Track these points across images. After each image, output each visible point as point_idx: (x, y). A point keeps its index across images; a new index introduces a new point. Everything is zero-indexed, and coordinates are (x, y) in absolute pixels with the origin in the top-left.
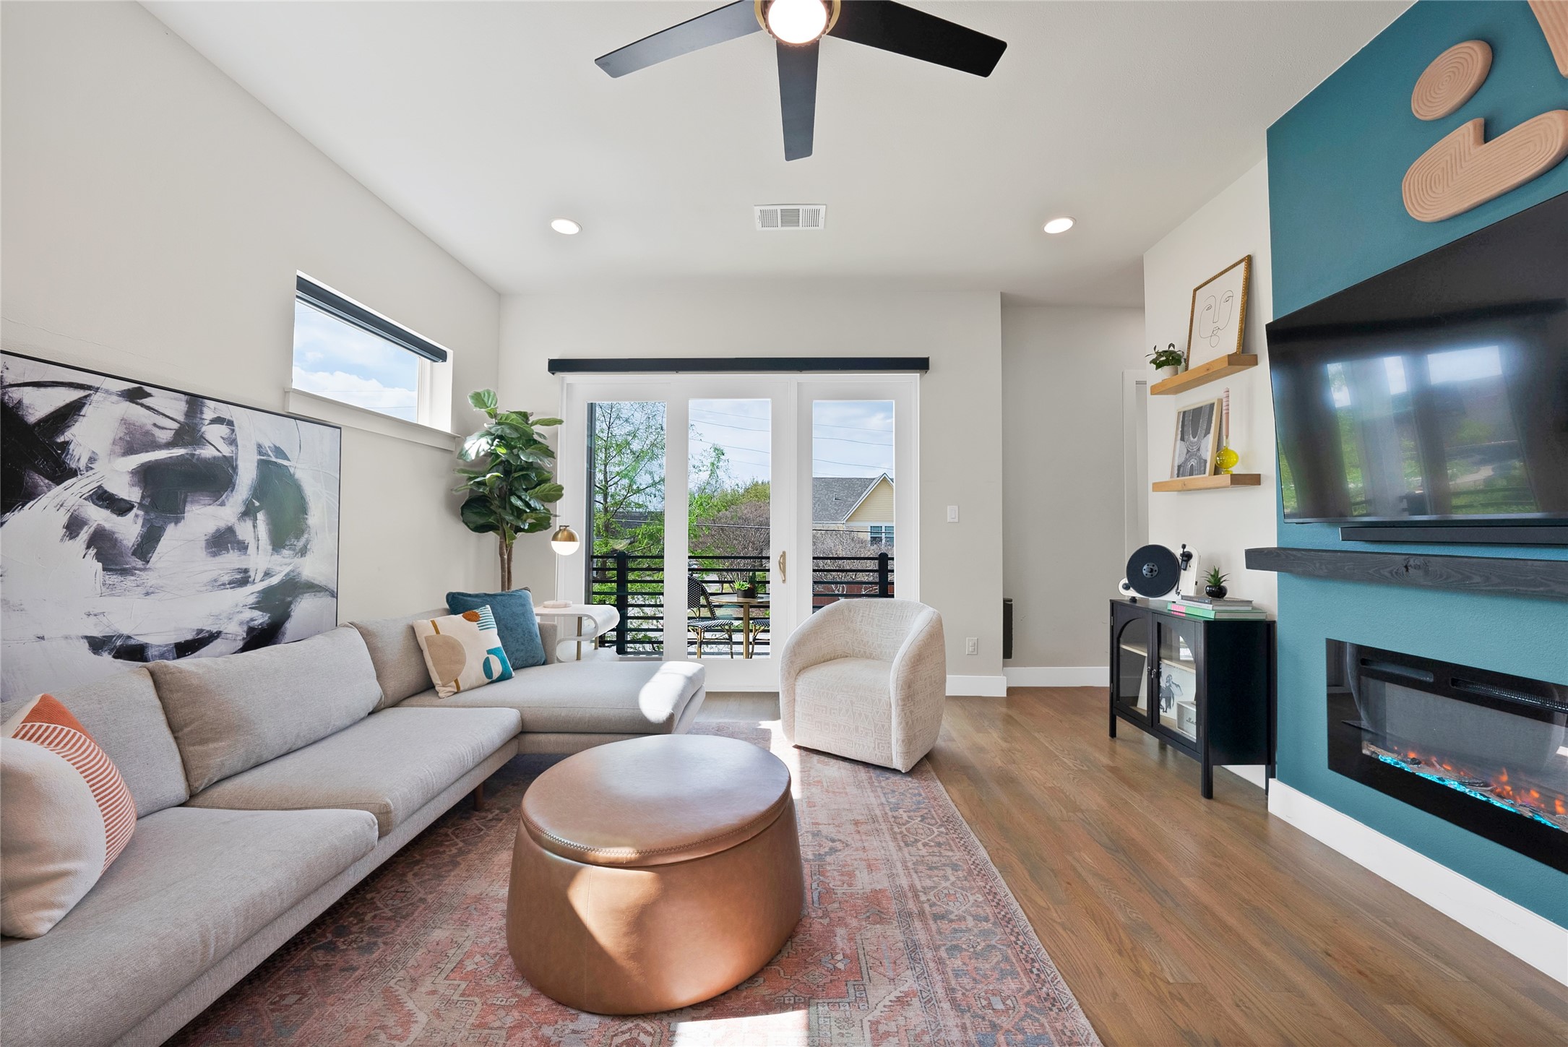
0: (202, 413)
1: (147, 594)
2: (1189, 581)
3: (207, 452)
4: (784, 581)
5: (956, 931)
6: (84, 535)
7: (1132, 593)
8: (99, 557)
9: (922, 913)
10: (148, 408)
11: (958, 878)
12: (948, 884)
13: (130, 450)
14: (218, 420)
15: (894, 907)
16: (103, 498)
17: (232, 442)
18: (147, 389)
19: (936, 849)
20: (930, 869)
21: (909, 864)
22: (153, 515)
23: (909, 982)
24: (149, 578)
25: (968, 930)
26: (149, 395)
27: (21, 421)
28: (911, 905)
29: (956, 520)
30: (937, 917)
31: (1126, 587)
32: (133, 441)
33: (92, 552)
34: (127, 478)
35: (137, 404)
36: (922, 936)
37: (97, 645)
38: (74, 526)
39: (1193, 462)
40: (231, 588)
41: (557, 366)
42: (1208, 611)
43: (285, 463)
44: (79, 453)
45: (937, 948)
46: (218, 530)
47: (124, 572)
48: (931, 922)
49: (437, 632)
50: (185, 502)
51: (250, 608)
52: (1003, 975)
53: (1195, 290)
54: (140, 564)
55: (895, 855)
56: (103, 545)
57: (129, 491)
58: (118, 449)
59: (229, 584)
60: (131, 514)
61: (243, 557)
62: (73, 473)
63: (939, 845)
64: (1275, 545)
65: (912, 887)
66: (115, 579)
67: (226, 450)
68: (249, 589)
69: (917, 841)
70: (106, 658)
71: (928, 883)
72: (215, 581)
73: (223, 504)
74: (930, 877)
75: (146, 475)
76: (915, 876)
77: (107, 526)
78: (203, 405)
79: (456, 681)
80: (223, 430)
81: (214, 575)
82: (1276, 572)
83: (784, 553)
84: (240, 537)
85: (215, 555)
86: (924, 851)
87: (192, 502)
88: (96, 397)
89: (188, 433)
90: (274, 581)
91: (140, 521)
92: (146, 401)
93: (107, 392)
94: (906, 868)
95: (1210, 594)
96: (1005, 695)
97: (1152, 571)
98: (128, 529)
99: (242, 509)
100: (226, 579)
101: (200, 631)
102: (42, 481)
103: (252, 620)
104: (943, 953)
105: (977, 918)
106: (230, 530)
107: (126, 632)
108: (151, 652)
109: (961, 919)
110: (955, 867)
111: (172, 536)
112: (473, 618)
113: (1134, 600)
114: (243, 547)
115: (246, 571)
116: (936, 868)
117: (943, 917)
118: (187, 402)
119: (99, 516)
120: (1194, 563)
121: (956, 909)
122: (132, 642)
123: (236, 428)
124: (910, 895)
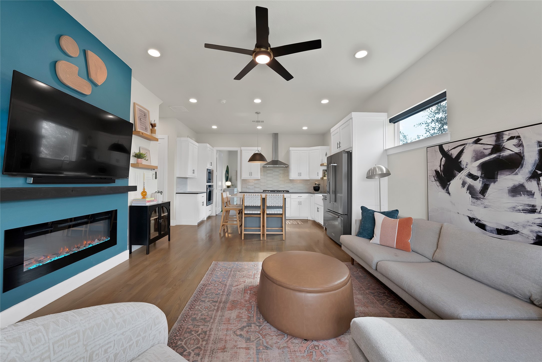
0: (503, 138)
1: (485, 207)
3: (506, 153)
6: (466, 186)
8: (470, 193)
10: (481, 144)
13: (477, 159)
14: (512, 138)
16: (471, 176)
17: (520, 145)
18: (480, 138)
22: (485, 180)
24: (486, 202)
26: (482, 139)
32: (478, 156)
33: (468, 191)
34: (476, 168)
35: (478, 144)
37: (471, 219)
38: (464, 184)
44: (463, 164)
46: (514, 186)
47: (477, 199)
50: (497, 174)
51: (537, 225)
54: (482, 197)
56: (471, 189)
57: (477, 173)
58: (473, 160)
60: (478, 180)
61: (531, 199)
62: (463, 169)
66: (475, 200)
67: (517, 150)
68: (536, 215)
70: (473, 225)
72: (514, 208)
73: (516, 174)
77: (472, 184)
78: (503, 134)
80: (515, 141)
81: (514, 205)
84: (528, 189)
85: (513, 196)
87: (500, 174)
88: (467, 146)
89: (497, 148)
91: (481, 182)
92: (481, 142)
93: (469, 144)
98: (478, 185)
99: (529, 175)
100: (521, 208)
101: (508, 228)
102: (456, 172)
103: (539, 232)
106: (522, 186)
107: (479, 218)
108: (487, 228)
111: (493, 187)
114: (531, 194)
115: (533, 206)
118: (496, 136)
119: (470, 181)
122: (481, 222)
123: (522, 139)
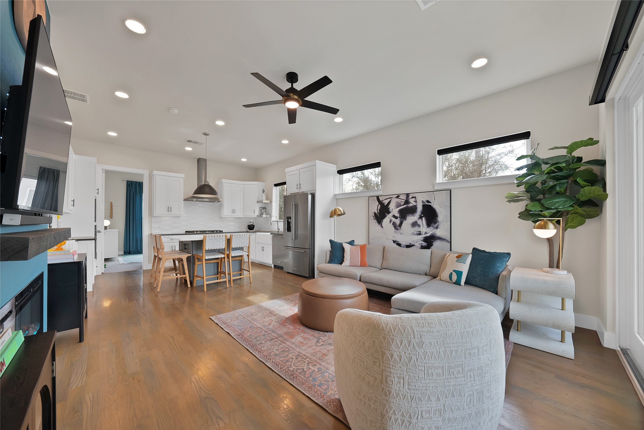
5: (266, 338)
9: (277, 338)
11: (273, 352)
12: (275, 348)
15: (286, 337)
19: (287, 358)
20: (284, 350)
21: (291, 349)
23: (271, 327)
25: (262, 340)
27: (384, 205)
28: (281, 339)
30: (273, 339)
36: (273, 334)
40: (417, 235)
43: (430, 204)
45: (268, 334)
48: (273, 338)
52: (251, 335)
55: (298, 349)
63: (288, 361)
65: (285, 343)
69: (296, 358)
71: (280, 346)
74: (282, 348)
75: (400, 211)
76: (287, 346)
86: (291, 355)
90: (428, 235)
94: (291, 347)
103: (422, 244)
104: (267, 333)
105: (262, 343)
109: (266, 341)
110: (276, 355)
116: (282, 352)
117: (271, 340)
121: (269, 343)
124: (284, 341)
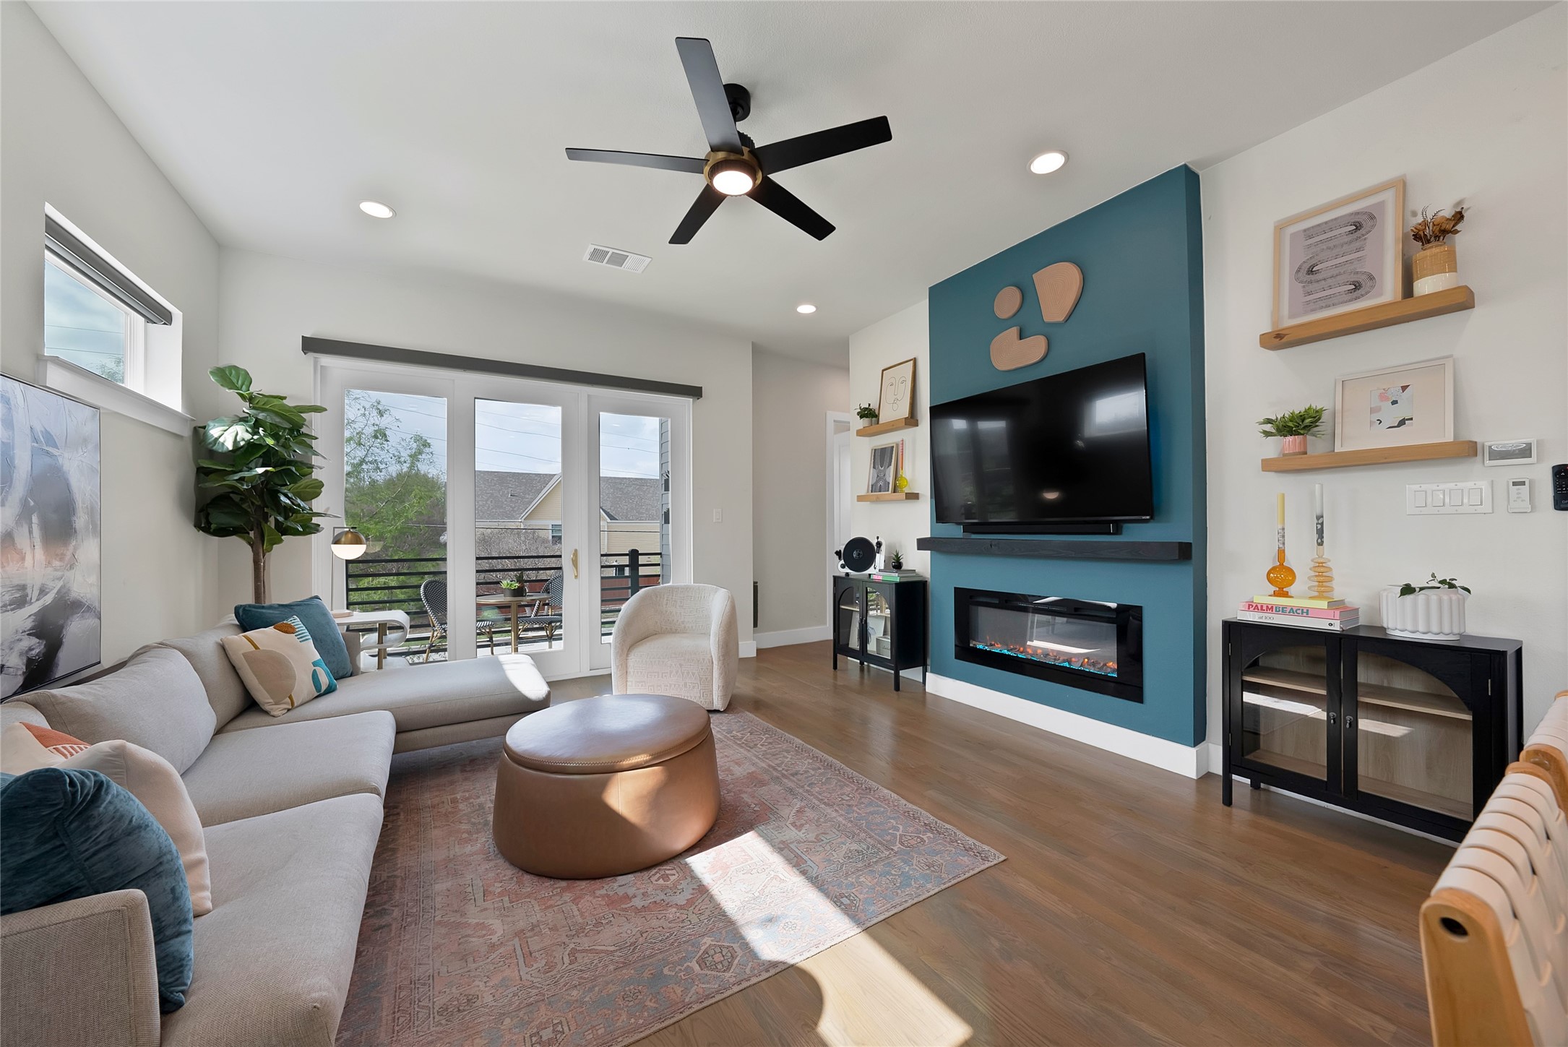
2: (880, 559)
4: (576, 577)
5: (807, 778)
7: (847, 570)
9: (784, 776)
11: (792, 755)
12: (788, 759)
15: (766, 777)
19: (770, 746)
20: (774, 755)
21: (760, 756)
23: (798, 804)
25: (813, 775)
28: (775, 774)
29: (720, 520)
30: (793, 775)
31: (843, 567)
36: (790, 784)
39: (881, 483)
40: (12, 610)
41: (311, 345)
42: (895, 577)
43: (54, 451)
45: (803, 787)
48: (791, 777)
49: (256, 647)
52: (841, 787)
53: (883, 371)
55: (749, 755)
59: (10, 605)
63: (770, 743)
64: (929, 536)
65: (769, 766)
69: (756, 745)
71: (777, 762)
74: (777, 759)
76: (767, 761)
79: (290, 697)
82: (929, 552)
83: (576, 551)
86: (764, 749)
90: (48, 599)
94: (760, 758)
95: (894, 567)
96: (754, 654)
97: (859, 554)
103: (31, 649)
104: (807, 788)
105: (813, 769)
109: (806, 772)
110: (788, 752)
112: (289, 630)
113: (847, 574)
116: (777, 754)
117: (796, 774)
120: (883, 548)
121: (801, 769)
124: (771, 770)
